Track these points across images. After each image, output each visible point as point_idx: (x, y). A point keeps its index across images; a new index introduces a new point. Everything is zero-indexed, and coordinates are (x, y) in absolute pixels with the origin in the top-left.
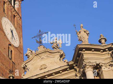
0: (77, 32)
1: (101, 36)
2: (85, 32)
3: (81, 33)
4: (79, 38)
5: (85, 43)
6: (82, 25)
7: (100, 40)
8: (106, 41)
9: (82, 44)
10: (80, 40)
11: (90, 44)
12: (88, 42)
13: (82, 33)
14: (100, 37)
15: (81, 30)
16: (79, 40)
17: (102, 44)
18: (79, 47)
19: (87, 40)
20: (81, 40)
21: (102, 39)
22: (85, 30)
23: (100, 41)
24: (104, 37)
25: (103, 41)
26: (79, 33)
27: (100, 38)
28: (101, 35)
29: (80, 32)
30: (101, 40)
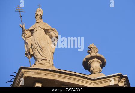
0: (23, 30)
1: (90, 49)
2: (46, 31)
3: (36, 33)
4: (28, 49)
5: (44, 64)
6: (40, 11)
7: (88, 59)
8: (103, 65)
9: (36, 67)
10: (32, 53)
11: (57, 70)
12: (52, 63)
13: (39, 34)
14: (89, 53)
15: (37, 25)
16: (26, 54)
17: (92, 73)
18: (25, 75)
19: (50, 57)
20: (32, 56)
21: (92, 58)
22: (48, 27)
23: (87, 65)
24: (98, 55)
25: (95, 65)
26: (29, 33)
27: (89, 56)
28: (92, 45)
29: (32, 31)
30: (90, 61)
